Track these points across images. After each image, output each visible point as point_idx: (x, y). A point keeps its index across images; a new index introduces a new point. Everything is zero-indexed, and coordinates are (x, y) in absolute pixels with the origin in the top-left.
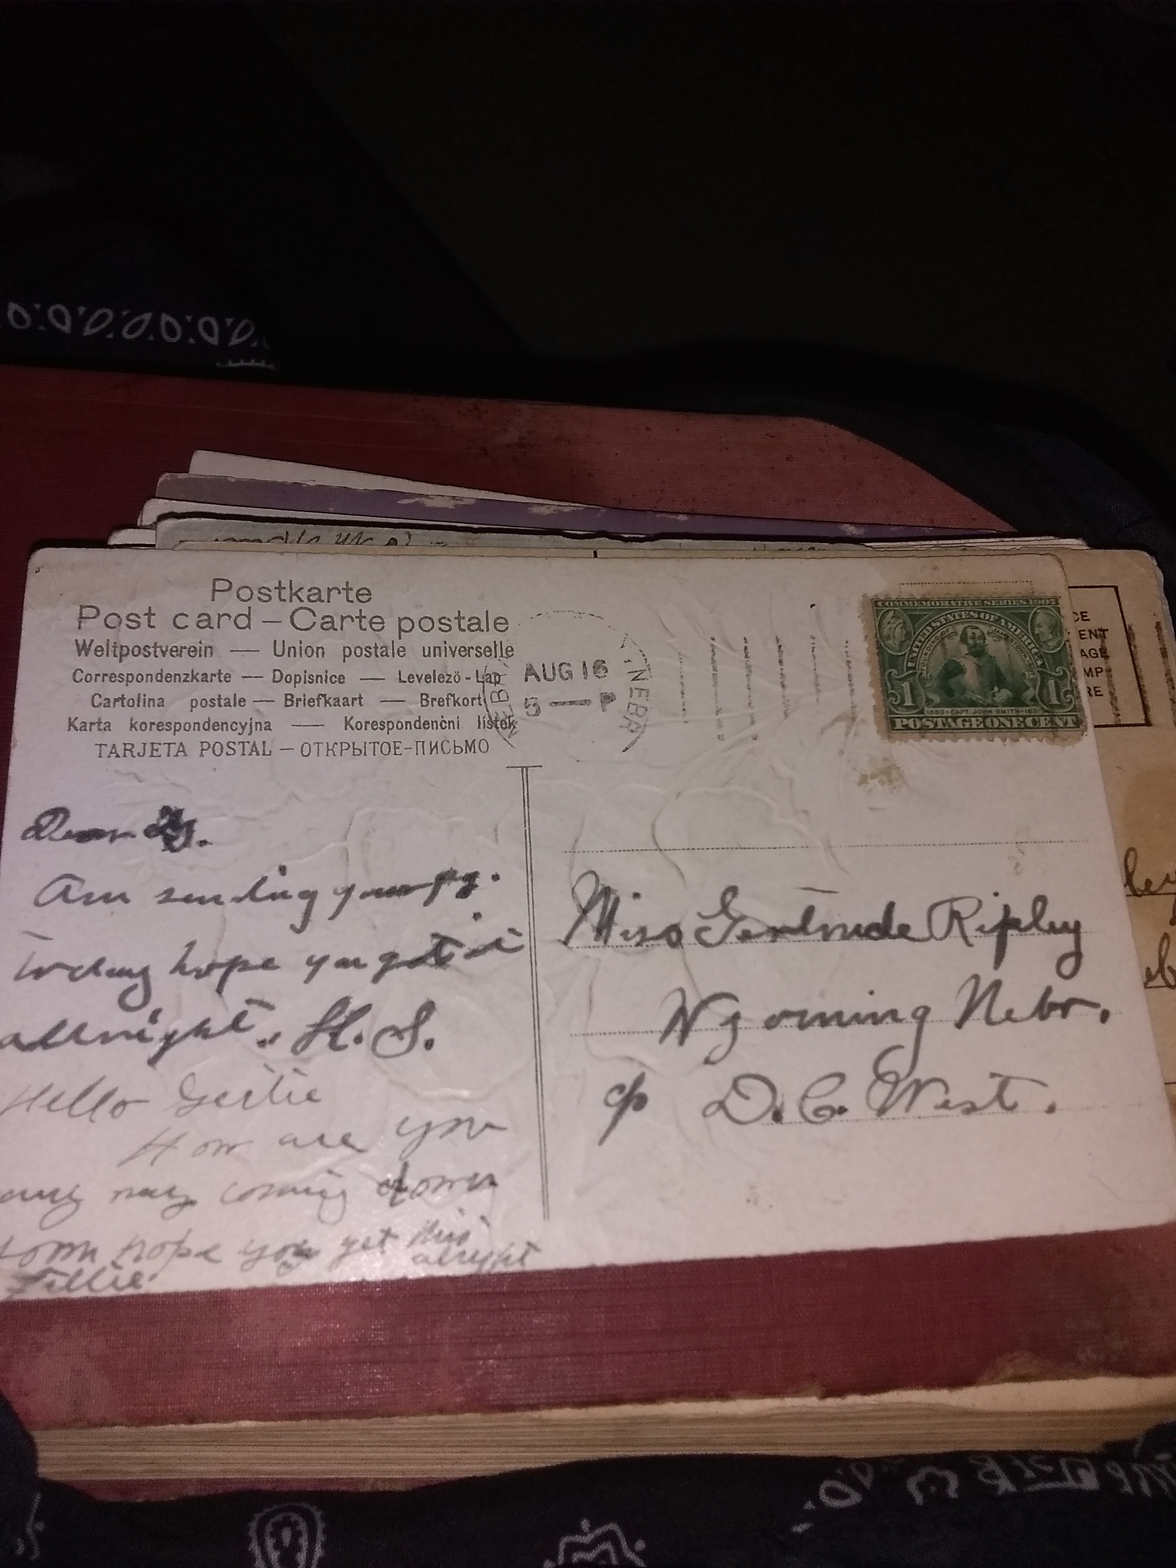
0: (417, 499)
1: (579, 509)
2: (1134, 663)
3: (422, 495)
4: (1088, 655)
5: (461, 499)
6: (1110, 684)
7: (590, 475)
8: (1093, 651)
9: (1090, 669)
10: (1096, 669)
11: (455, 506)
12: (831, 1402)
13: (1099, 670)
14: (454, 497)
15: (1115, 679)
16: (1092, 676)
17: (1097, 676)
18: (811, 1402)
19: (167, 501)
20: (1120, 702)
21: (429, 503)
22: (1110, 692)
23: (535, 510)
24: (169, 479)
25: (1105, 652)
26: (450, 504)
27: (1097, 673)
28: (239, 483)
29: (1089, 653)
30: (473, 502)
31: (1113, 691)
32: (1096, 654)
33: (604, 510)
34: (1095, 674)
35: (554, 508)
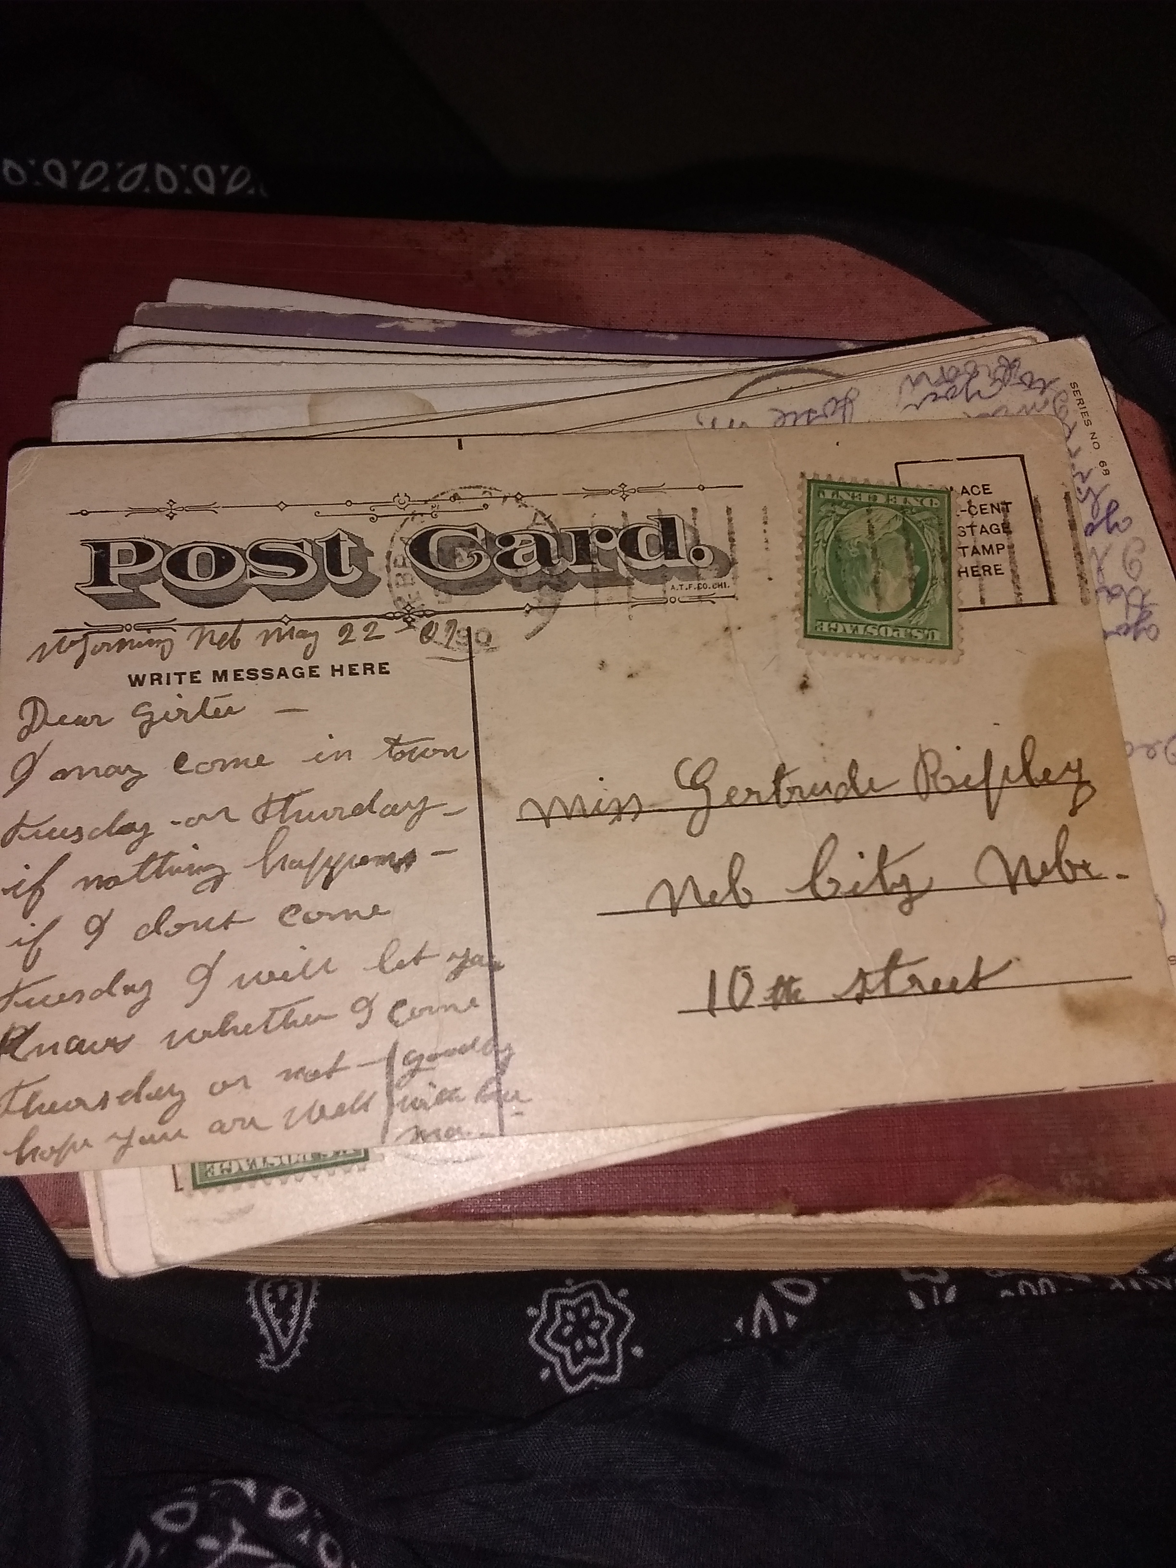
0: (396, 323)
1: (565, 330)
2: (1039, 538)
3: (400, 319)
4: (989, 530)
5: (442, 322)
6: (1012, 561)
7: (579, 298)
8: (994, 527)
9: (991, 546)
10: (997, 545)
11: (436, 329)
12: (805, 1219)
13: (1000, 547)
14: (434, 320)
15: (1017, 556)
16: (993, 553)
17: (998, 553)
18: (786, 1219)
19: (142, 328)
20: (1022, 582)
21: (408, 327)
22: (1012, 571)
23: (518, 332)
24: (146, 308)
25: (1008, 528)
26: (431, 328)
27: (998, 549)
28: (216, 310)
29: (991, 528)
30: (454, 324)
31: (1015, 568)
32: (999, 529)
33: (590, 331)
34: (995, 551)
35: (538, 329)
